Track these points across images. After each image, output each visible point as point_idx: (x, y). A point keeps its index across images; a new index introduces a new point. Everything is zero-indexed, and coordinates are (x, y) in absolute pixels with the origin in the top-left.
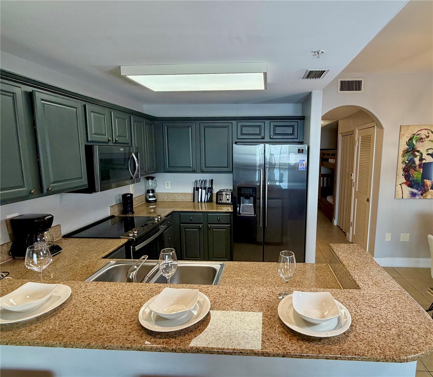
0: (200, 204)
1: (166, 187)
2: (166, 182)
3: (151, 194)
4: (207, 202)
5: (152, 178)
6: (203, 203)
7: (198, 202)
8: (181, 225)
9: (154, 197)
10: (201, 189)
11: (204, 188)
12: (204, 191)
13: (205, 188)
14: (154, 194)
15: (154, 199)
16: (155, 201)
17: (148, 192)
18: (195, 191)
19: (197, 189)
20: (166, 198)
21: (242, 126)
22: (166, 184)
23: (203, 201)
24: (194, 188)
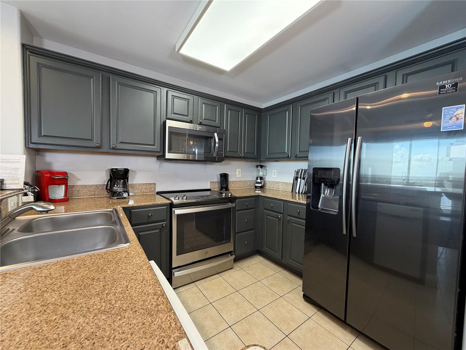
0: (297, 195)
1: (273, 176)
2: (273, 171)
3: (259, 181)
4: (304, 193)
5: (262, 167)
6: (300, 194)
7: (296, 193)
8: (264, 210)
9: (261, 183)
10: (300, 179)
11: (303, 177)
12: (303, 181)
13: (304, 179)
14: (262, 180)
15: (260, 185)
16: (261, 187)
17: (257, 179)
18: (295, 180)
19: (296, 178)
20: (272, 186)
21: (346, 93)
22: (273, 173)
23: (301, 192)
24: (294, 177)
